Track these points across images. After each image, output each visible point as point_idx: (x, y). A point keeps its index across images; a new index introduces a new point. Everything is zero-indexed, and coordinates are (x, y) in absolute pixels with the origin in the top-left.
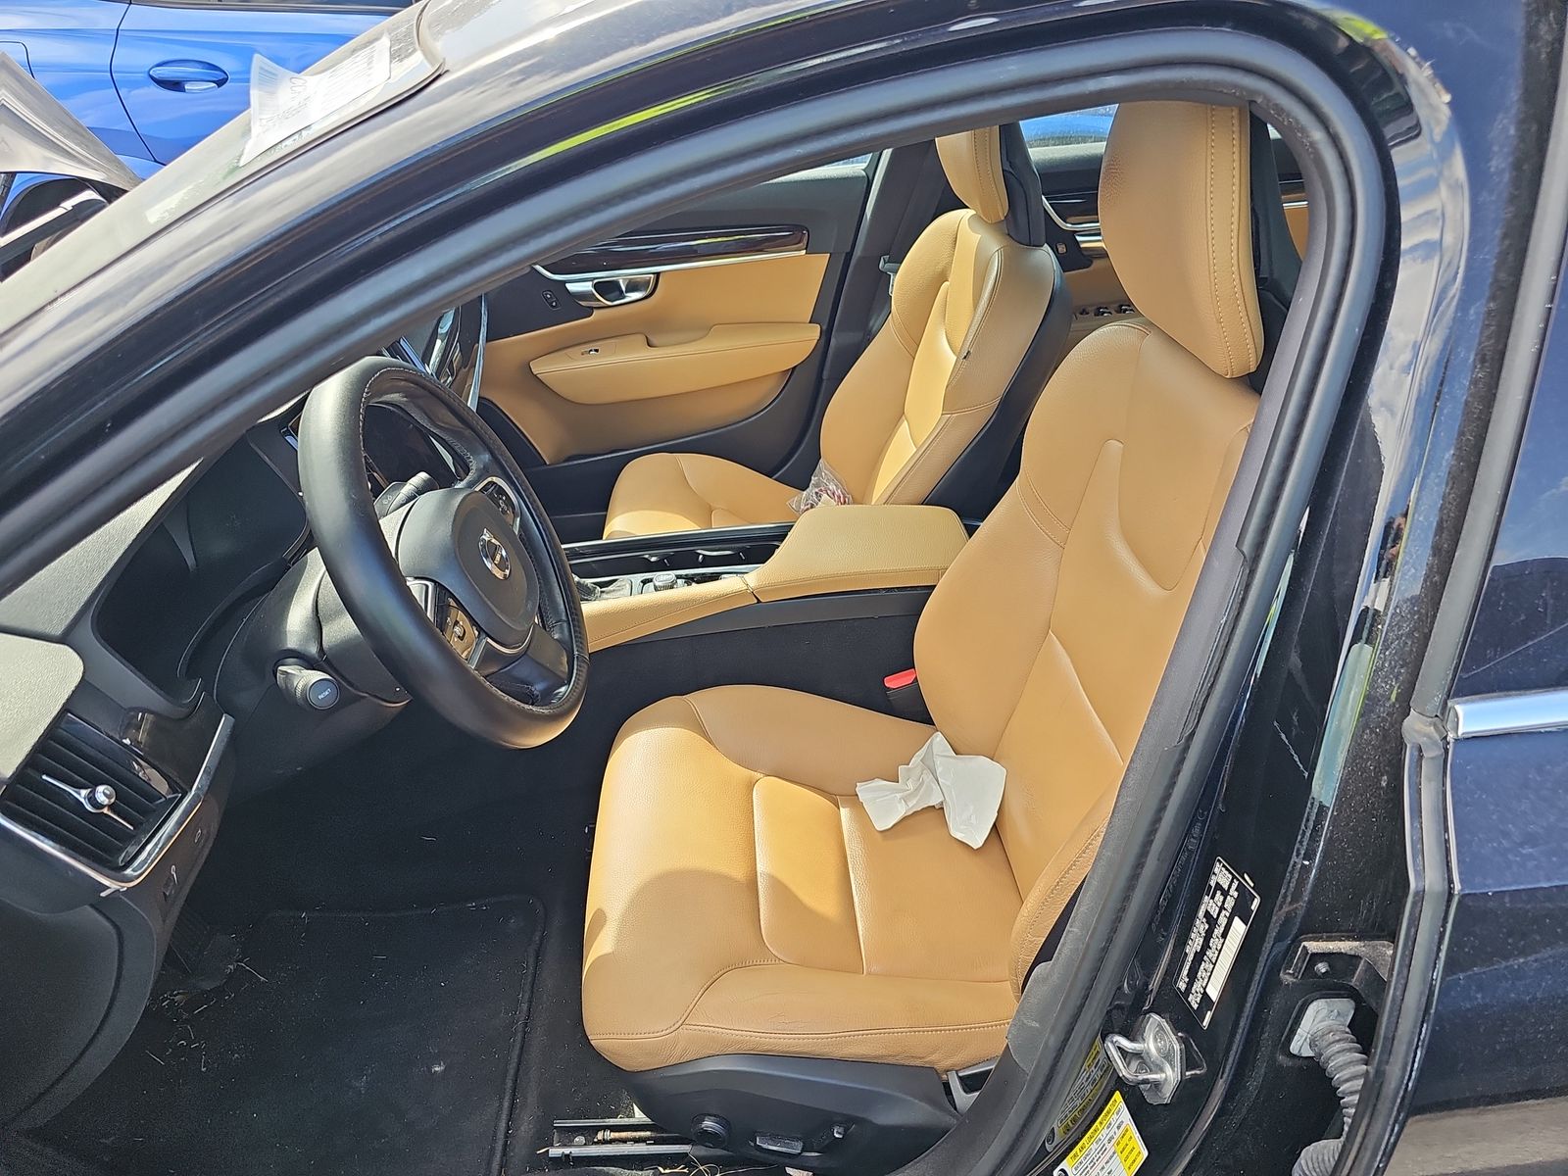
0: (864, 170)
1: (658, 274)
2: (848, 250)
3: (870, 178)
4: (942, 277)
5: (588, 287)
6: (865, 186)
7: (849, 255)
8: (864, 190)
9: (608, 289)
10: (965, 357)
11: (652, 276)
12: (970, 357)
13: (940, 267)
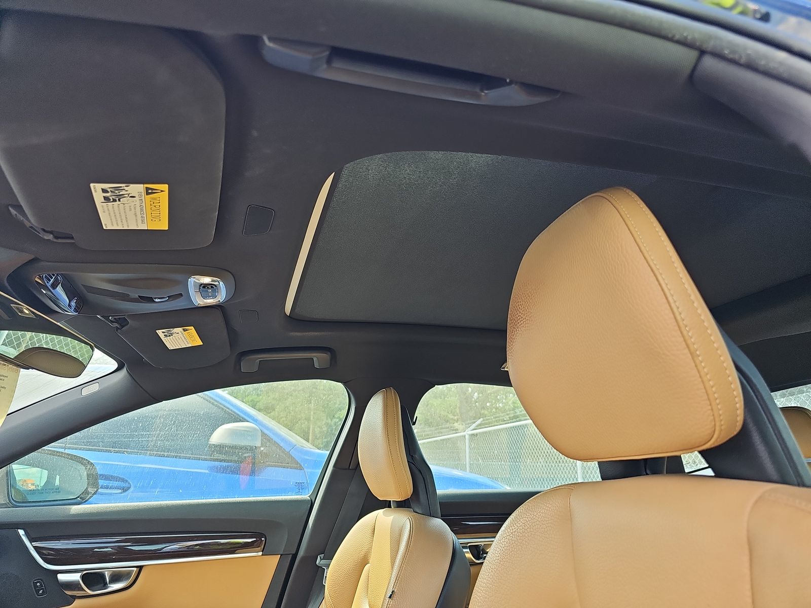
0: (309, 496)
1: (140, 568)
2: (294, 552)
3: (313, 501)
4: (364, 561)
5: (76, 577)
6: (309, 506)
7: (294, 556)
8: (309, 508)
9: (94, 580)
10: (390, 597)
11: (135, 569)
12: (395, 597)
13: (363, 553)
